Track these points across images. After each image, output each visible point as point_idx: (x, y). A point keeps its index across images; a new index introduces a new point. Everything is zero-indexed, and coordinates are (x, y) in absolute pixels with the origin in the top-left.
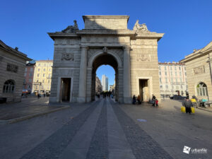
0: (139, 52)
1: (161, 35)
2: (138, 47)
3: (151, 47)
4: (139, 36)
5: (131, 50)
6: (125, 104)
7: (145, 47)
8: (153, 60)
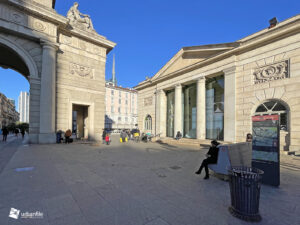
0: (75, 59)
1: (112, 44)
2: (74, 50)
3: (96, 57)
4: (75, 31)
5: (59, 51)
6: (41, 144)
7: (87, 55)
8: (98, 79)
